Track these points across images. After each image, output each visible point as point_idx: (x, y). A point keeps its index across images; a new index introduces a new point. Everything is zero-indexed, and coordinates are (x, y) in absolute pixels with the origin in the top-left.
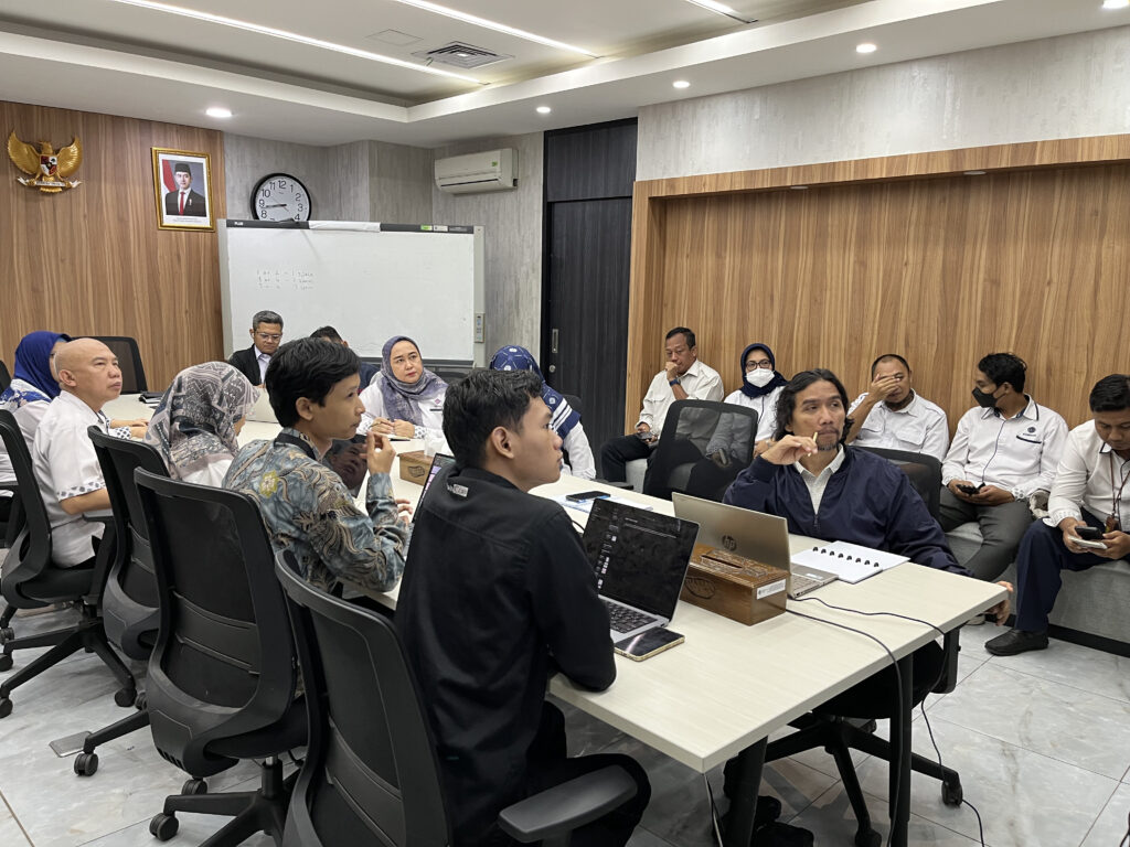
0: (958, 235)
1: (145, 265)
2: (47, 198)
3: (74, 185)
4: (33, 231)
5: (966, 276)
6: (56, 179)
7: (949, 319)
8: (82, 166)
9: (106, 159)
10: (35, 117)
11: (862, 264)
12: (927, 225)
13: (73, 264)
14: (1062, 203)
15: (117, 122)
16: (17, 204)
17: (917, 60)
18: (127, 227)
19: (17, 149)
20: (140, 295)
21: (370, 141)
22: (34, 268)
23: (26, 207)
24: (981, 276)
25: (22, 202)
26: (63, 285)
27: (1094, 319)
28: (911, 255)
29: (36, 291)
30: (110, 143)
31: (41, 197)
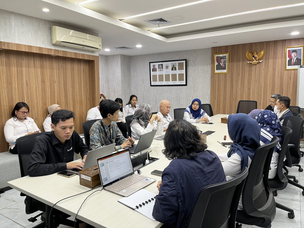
1: (279, 81)
2: (254, 66)
3: (261, 61)
4: (250, 74)
8: (264, 56)
9: (271, 53)
10: (253, 46)
13: (259, 82)
15: (276, 42)
16: (247, 68)
18: (275, 71)
20: (277, 90)
22: (249, 84)
23: (249, 69)
25: (248, 68)
26: (256, 88)
29: (249, 89)
30: (273, 49)
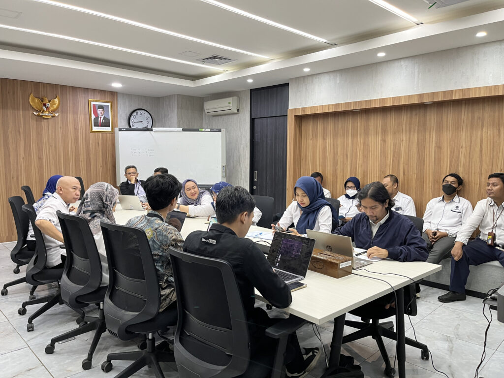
0: (423, 128)
1: (85, 147)
2: (45, 120)
3: (57, 115)
4: (39, 134)
5: (427, 145)
6: (49, 112)
7: (421, 163)
8: (60, 107)
9: (70, 104)
10: (41, 87)
11: (384, 141)
12: (410, 124)
13: (55, 147)
14: (465, 114)
15: (74, 89)
16: (33, 123)
17: (403, 58)
18: (78, 132)
19: (33, 101)
20: (82, 160)
21: (178, 95)
22: (40, 149)
23: (37, 124)
24: (434, 145)
25: (35, 122)
26: (51, 155)
27: (481, 161)
28: (404, 137)
29: (40, 159)
30: (71, 98)
31: (42, 120)
